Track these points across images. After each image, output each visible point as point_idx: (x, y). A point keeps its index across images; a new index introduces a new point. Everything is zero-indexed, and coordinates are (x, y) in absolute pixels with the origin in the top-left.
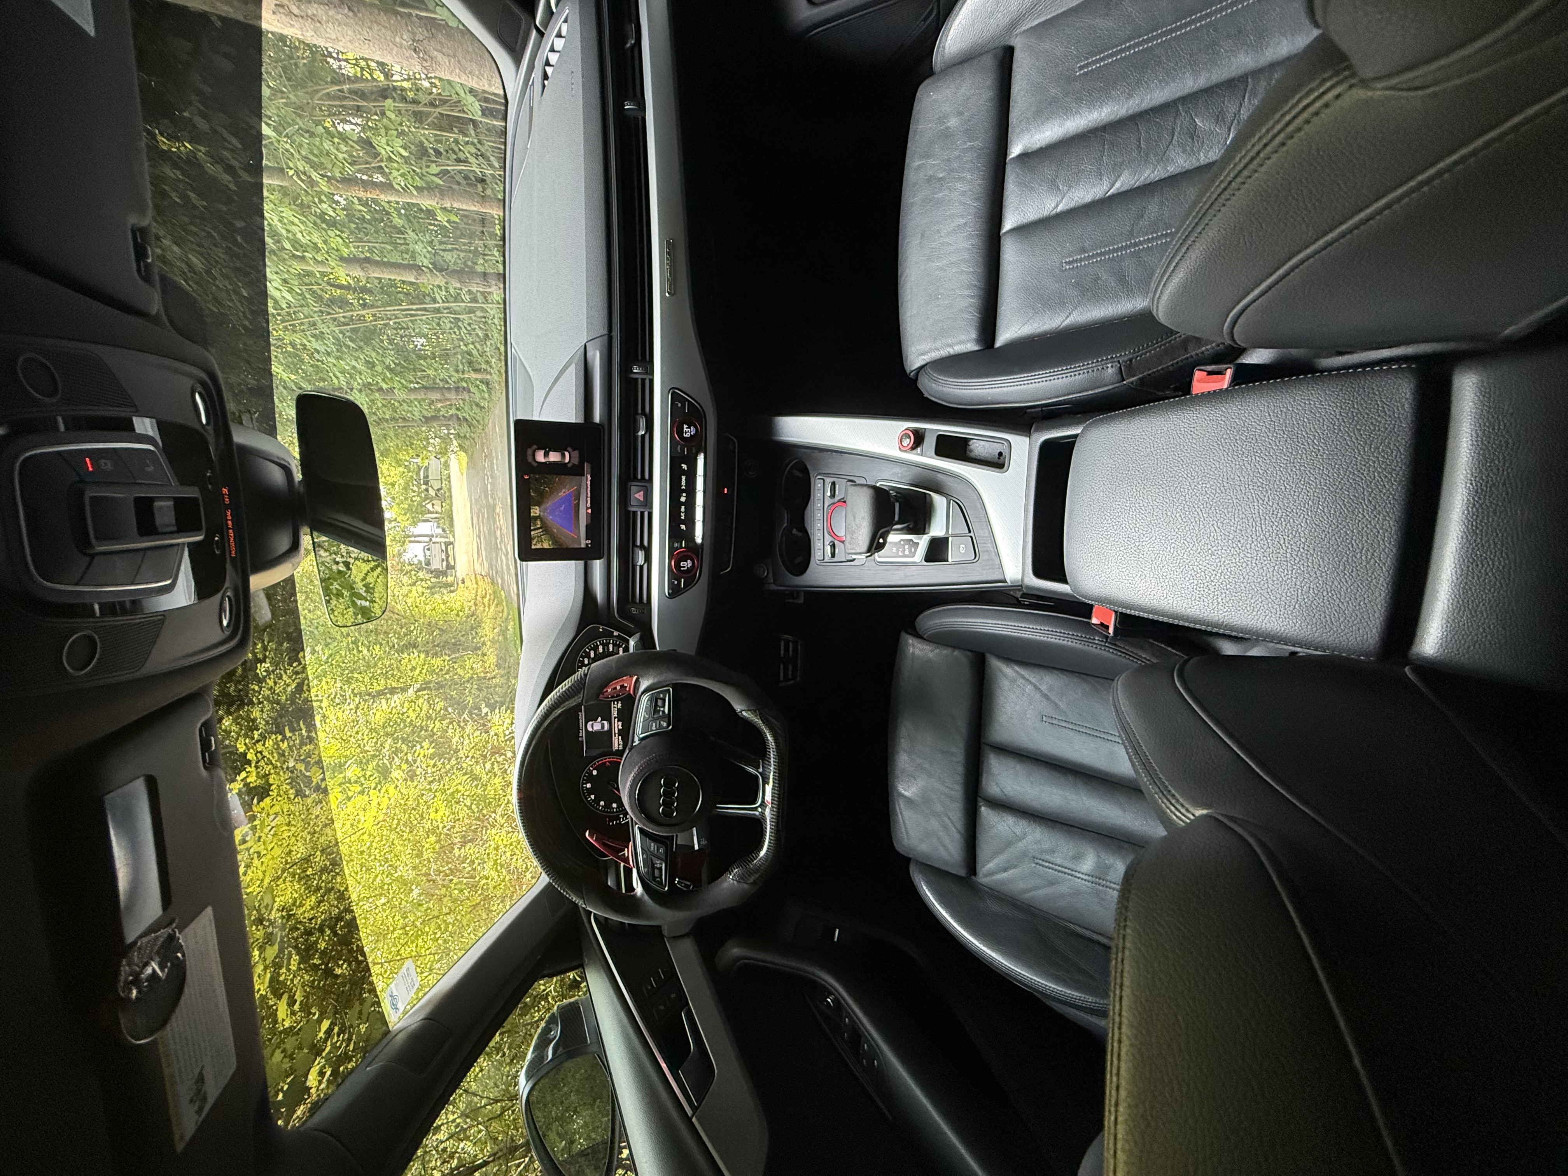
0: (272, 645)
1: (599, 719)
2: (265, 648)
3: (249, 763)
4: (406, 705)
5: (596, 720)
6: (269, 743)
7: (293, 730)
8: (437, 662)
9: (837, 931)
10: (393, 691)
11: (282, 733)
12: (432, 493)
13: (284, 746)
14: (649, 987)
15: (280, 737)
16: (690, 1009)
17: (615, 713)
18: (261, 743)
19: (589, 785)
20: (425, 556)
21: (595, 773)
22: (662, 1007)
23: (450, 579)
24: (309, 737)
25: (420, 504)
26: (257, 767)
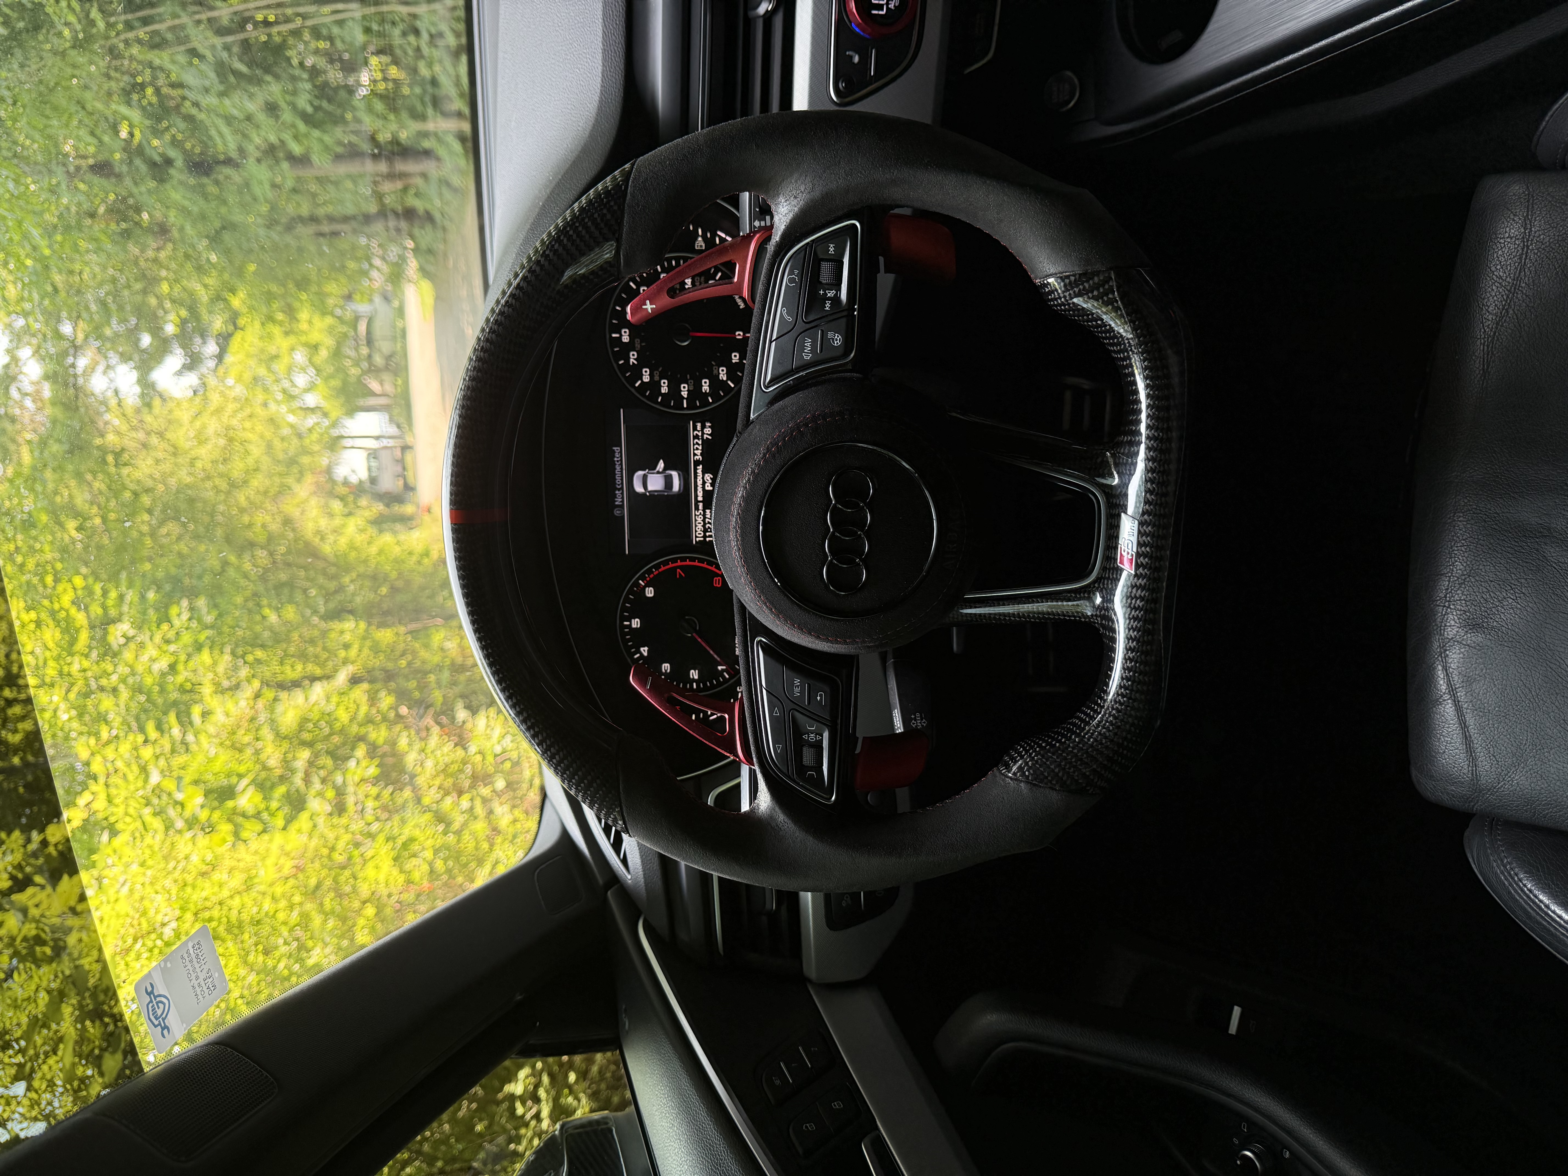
0: (131, 596)
1: (661, 465)
2: (121, 597)
3: (95, 778)
4: (335, 699)
5: (652, 467)
6: (125, 748)
7: (159, 728)
8: (385, 636)
9: (1237, 1011)
10: (313, 679)
11: (142, 729)
12: (378, 360)
13: (147, 753)
14: (778, 1082)
15: (140, 739)
16: (879, 1139)
17: (696, 452)
18: (112, 747)
19: (636, 623)
20: (369, 469)
21: (650, 592)
22: (811, 1127)
23: (409, 509)
24: (184, 743)
25: (359, 381)
26: (107, 785)
